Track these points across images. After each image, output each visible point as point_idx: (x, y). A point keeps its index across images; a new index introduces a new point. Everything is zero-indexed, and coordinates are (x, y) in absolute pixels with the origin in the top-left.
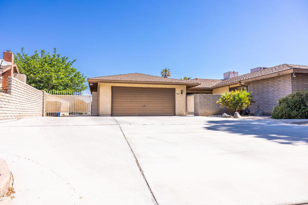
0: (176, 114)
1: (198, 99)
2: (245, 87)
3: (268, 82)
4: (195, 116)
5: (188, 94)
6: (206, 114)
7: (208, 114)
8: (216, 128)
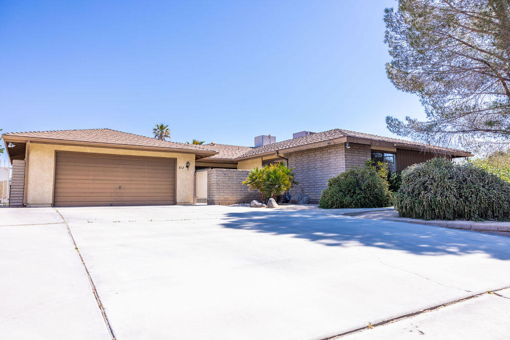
0: (178, 201)
1: (215, 177)
2: (284, 160)
3: (315, 153)
5: (198, 168)
6: (226, 202)
7: (230, 202)
8: (237, 225)
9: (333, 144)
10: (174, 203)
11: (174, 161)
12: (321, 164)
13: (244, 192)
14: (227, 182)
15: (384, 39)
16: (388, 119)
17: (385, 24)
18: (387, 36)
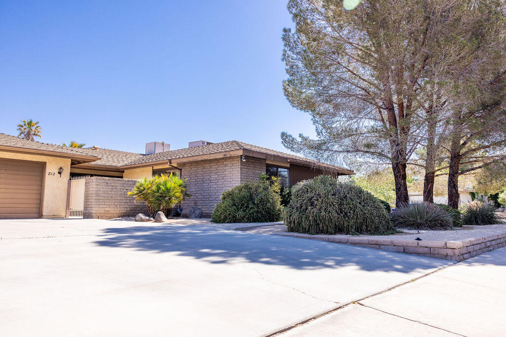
0: (44, 214)
1: (94, 186)
3: (211, 165)
4: (84, 218)
6: (106, 215)
7: (111, 215)
8: (115, 242)
9: (229, 156)
10: (40, 215)
12: (216, 176)
13: (129, 204)
14: (109, 192)
15: (281, 57)
16: (283, 134)
17: (283, 43)
18: (284, 55)
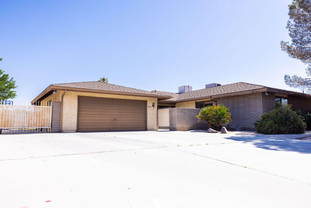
0: (148, 128)
1: (176, 113)
2: (214, 102)
3: (238, 98)
4: (170, 131)
5: (160, 107)
6: (183, 129)
7: (185, 129)
9: (256, 92)
10: (146, 129)
11: (145, 102)
12: (244, 105)
13: (192, 122)
14: (183, 116)
15: (286, 25)
16: (286, 76)
17: (289, 17)
18: (288, 24)
